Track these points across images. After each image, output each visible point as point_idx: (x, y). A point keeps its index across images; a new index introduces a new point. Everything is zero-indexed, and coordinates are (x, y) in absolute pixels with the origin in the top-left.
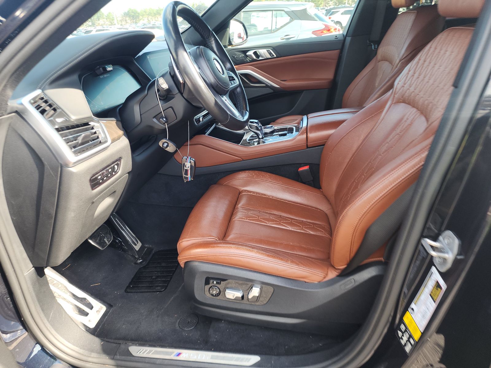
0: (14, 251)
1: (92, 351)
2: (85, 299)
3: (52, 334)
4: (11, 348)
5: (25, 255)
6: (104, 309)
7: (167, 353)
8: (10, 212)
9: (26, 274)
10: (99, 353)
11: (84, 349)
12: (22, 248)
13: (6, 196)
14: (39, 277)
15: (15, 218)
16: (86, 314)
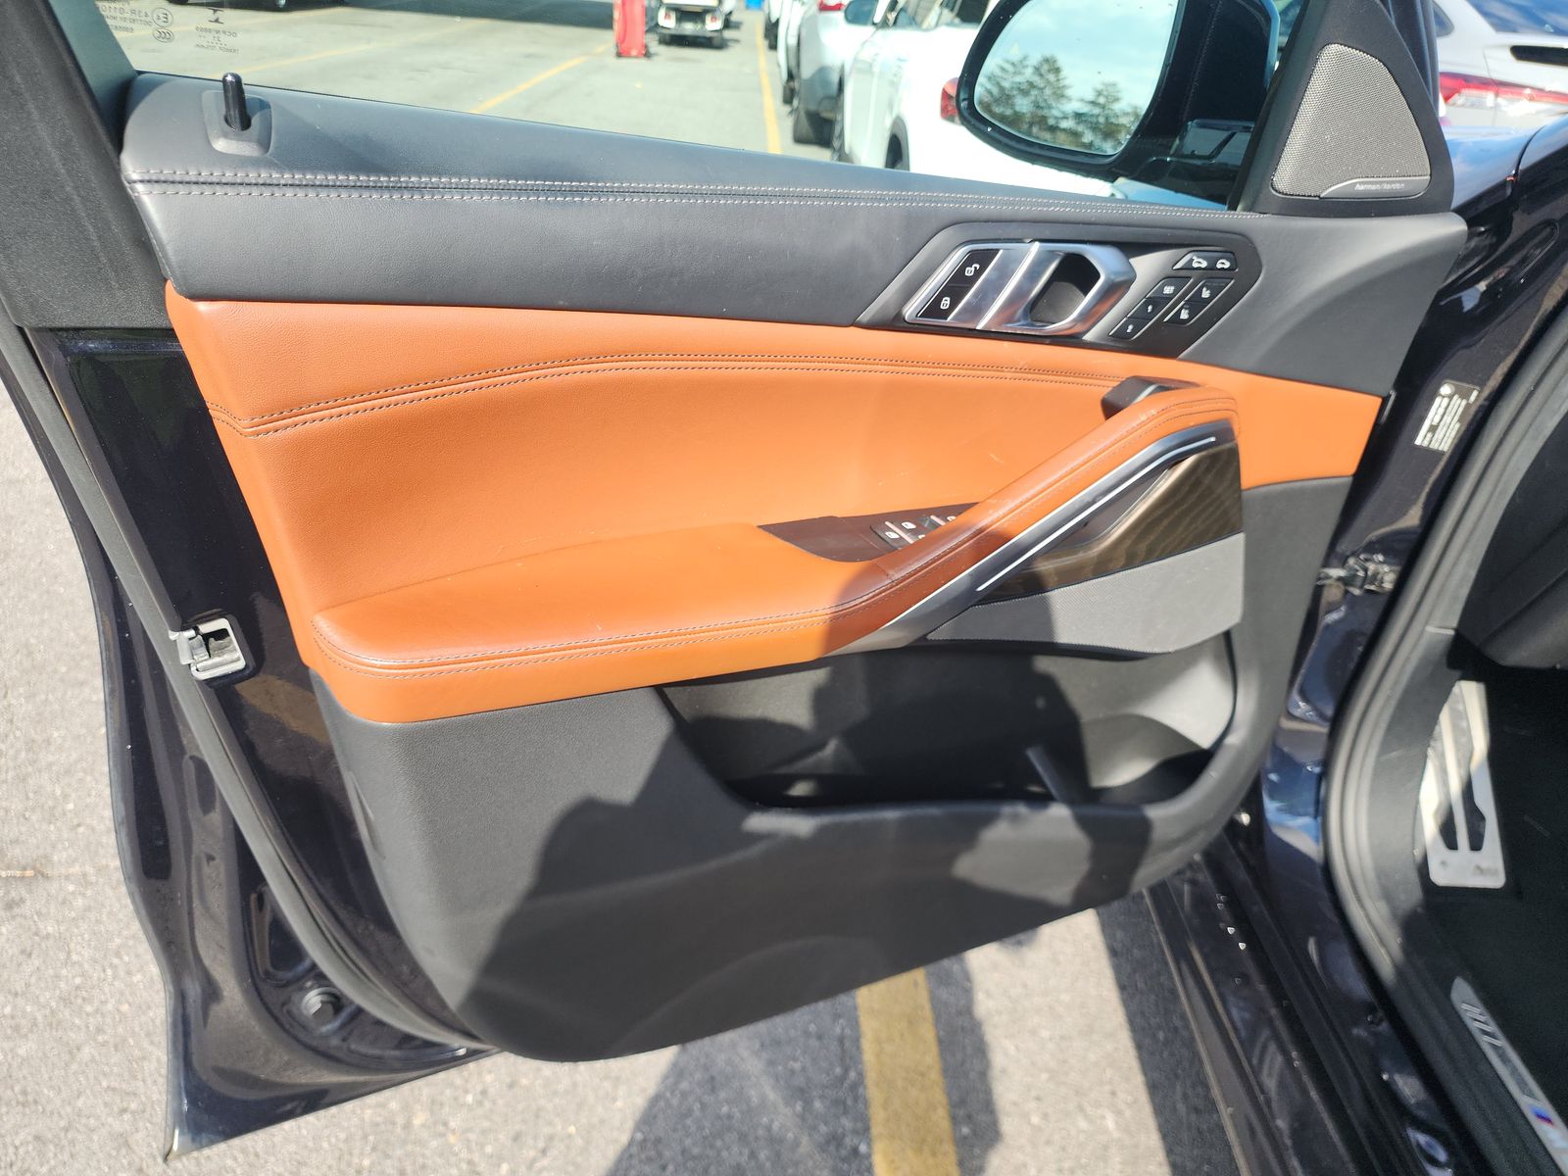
0: (1455, 564)
1: (1387, 896)
2: (1482, 818)
3: (1359, 786)
4: (1287, 724)
5: (1465, 591)
6: (1496, 880)
7: (1522, 1084)
8: (1523, 481)
9: (1431, 629)
10: (1394, 915)
11: (1378, 877)
12: (1473, 573)
13: (1546, 442)
14: (1444, 660)
15: (1518, 500)
16: (1451, 843)
